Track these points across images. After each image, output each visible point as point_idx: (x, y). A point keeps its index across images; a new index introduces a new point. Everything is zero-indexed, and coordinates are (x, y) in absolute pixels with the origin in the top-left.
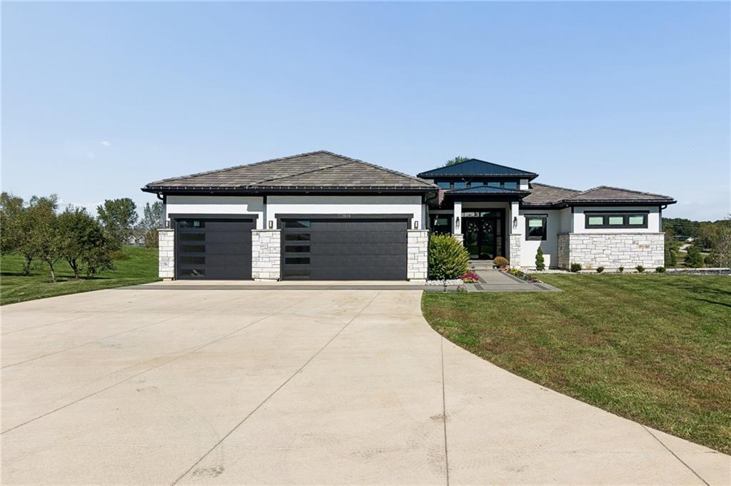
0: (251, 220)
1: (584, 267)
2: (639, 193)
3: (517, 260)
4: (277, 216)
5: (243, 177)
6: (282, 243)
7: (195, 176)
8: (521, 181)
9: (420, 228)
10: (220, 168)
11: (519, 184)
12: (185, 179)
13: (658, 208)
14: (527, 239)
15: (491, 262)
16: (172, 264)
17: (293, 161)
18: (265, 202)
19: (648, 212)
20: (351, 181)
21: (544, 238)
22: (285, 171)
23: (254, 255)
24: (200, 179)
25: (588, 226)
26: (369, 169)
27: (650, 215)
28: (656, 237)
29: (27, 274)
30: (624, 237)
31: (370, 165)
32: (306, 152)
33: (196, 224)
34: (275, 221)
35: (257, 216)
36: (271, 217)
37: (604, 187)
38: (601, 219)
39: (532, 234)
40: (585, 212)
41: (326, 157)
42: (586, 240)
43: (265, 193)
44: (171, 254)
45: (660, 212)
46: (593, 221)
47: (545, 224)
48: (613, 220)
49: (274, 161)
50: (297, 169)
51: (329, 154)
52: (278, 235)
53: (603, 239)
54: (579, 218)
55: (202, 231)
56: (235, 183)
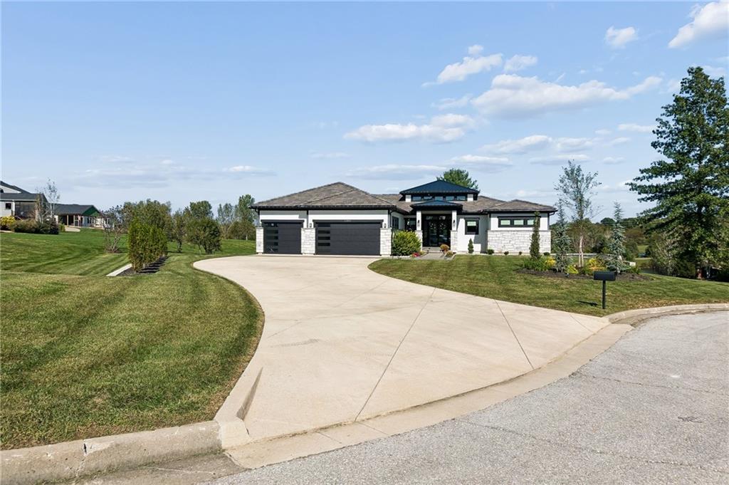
0: (300, 223)
1: (495, 251)
2: (536, 204)
3: (455, 246)
4: (314, 221)
5: (297, 200)
6: (316, 236)
7: (272, 200)
8: (468, 195)
9: (387, 227)
10: (285, 195)
11: (466, 197)
12: (268, 202)
13: (547, 214)
14: (466, 234)
15: (439, 248)
16: (262, 245)
17: (322, 189)
18: (308, 214)
19: (540, 217)
20: (351, 203)
21: (477, 233)
22: (318, 195)
23: (302, 241)
24: (275, 201)
25: (500, 226)
26: (362, 194)
27: (542, 219)
28: (545, 233)
29: (180, 252)
30: (523, 233)
31: (363, 192)
32: (330, 184)
33: (273, 225)
34: (313, 223)
35: (303, 221)
36: (311, 221)
37: (517, 201)
38: (509, 221)
39: (469, 230)
40: (498, 217)
41: (341, 186)
42: (499, 234)
43: (308, 209)
44: (262, 241)
45: (548, 217)
46: (503, 222)
47: (478, 224)
48: (516, 222)
49: (312, 190)
50: (324, 195)
51: (343, 184)
52: (314, 231)
53: (509, 234)
54: (494, 221)
55: (276, 228)
56: (293, 204)
